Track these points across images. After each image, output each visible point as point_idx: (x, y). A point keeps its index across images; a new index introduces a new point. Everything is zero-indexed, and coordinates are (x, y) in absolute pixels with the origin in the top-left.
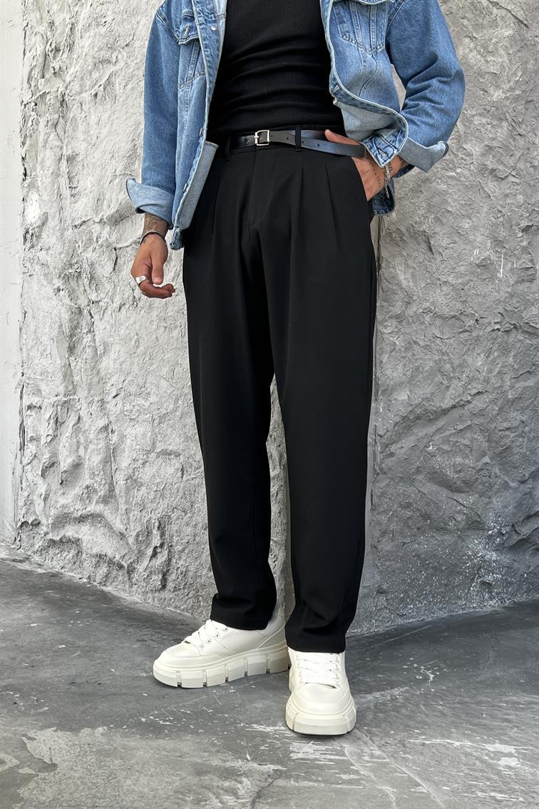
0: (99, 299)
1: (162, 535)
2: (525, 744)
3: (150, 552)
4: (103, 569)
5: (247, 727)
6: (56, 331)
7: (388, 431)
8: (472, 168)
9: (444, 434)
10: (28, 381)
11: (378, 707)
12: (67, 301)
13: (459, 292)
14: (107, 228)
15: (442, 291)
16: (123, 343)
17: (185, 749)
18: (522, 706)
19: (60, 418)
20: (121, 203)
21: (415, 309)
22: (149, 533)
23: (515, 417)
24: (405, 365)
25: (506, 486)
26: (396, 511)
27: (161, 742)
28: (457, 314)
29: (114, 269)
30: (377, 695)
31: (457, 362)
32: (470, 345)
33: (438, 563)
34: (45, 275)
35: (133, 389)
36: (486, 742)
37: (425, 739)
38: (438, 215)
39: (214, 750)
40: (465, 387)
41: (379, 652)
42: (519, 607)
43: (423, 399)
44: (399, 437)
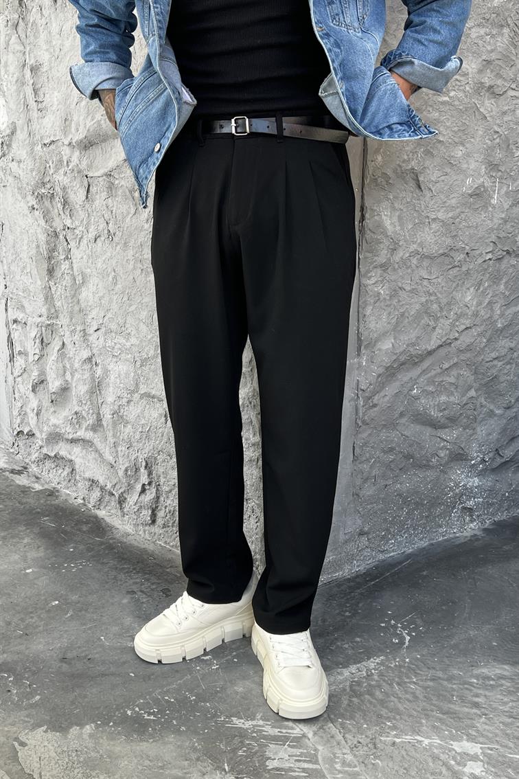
0: (74, 227)
1: (150, 474)
2: (490, 740)
3: (139, 487)
4: (96, 494)
5: (227, 722)
6: (34, 251)
7: (371, 384)
8: (468, 88)
9: (429, 375)
10: (11, 295)
11: (354, 688)
12: (42, 222)
13: (449, 227)
14: (77, 153)
15: (430, 229)
16: (101, 277)
17: (167, 757)
18: (491, 682)
19: (45, 339)
20: (88, 130)
21: (402, 254)
22: (137, 470)
23: (504, 344)
24: (389, 314)
25: (491, 414)
26: (378, 457)
27: (144, 745)
28: (446, 251)
29: (87, 198)
30: (353, 668)
31: (444, 301)
32: (459, 280)
33: (420, 498)
34: (19, 189)
35: (113, 326)
36: (454, 738)
37: (396, 736)
38: (429, 148)
39: (194, 756)
40: (453, 325)
41: (358, 603)
42: (500, 527)
43: (408, 345)
44: (382, 386)
